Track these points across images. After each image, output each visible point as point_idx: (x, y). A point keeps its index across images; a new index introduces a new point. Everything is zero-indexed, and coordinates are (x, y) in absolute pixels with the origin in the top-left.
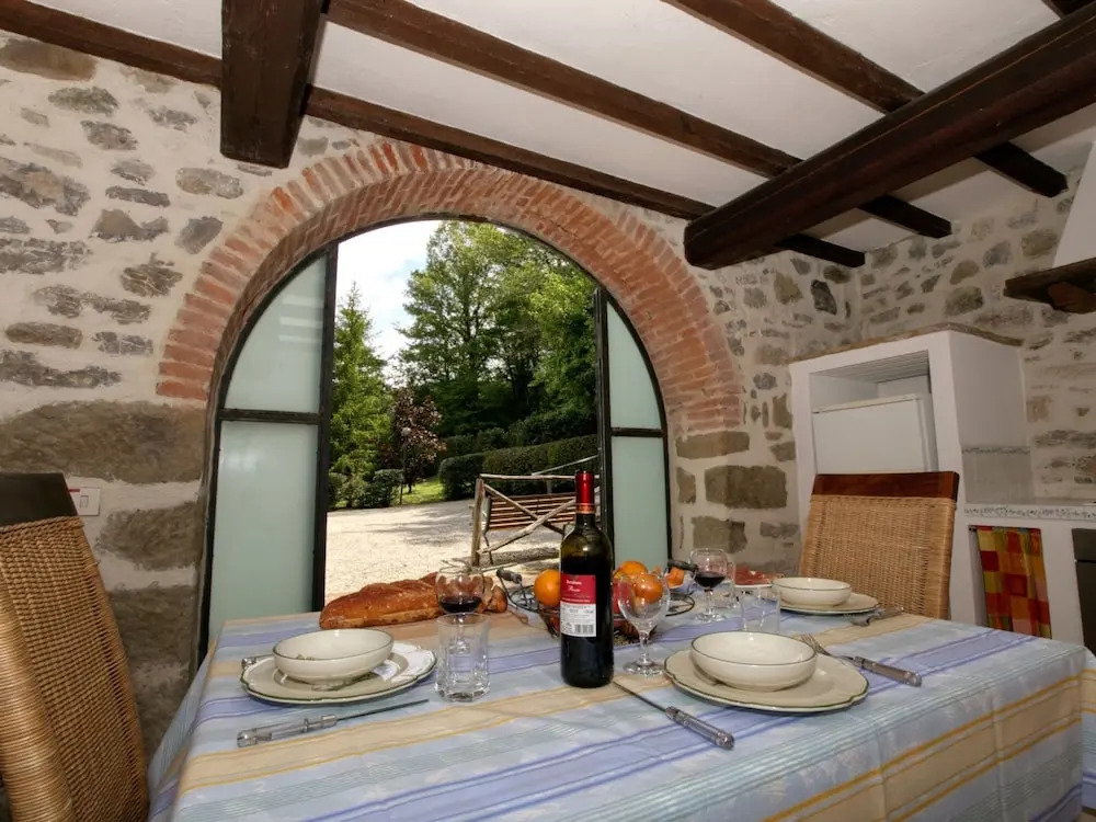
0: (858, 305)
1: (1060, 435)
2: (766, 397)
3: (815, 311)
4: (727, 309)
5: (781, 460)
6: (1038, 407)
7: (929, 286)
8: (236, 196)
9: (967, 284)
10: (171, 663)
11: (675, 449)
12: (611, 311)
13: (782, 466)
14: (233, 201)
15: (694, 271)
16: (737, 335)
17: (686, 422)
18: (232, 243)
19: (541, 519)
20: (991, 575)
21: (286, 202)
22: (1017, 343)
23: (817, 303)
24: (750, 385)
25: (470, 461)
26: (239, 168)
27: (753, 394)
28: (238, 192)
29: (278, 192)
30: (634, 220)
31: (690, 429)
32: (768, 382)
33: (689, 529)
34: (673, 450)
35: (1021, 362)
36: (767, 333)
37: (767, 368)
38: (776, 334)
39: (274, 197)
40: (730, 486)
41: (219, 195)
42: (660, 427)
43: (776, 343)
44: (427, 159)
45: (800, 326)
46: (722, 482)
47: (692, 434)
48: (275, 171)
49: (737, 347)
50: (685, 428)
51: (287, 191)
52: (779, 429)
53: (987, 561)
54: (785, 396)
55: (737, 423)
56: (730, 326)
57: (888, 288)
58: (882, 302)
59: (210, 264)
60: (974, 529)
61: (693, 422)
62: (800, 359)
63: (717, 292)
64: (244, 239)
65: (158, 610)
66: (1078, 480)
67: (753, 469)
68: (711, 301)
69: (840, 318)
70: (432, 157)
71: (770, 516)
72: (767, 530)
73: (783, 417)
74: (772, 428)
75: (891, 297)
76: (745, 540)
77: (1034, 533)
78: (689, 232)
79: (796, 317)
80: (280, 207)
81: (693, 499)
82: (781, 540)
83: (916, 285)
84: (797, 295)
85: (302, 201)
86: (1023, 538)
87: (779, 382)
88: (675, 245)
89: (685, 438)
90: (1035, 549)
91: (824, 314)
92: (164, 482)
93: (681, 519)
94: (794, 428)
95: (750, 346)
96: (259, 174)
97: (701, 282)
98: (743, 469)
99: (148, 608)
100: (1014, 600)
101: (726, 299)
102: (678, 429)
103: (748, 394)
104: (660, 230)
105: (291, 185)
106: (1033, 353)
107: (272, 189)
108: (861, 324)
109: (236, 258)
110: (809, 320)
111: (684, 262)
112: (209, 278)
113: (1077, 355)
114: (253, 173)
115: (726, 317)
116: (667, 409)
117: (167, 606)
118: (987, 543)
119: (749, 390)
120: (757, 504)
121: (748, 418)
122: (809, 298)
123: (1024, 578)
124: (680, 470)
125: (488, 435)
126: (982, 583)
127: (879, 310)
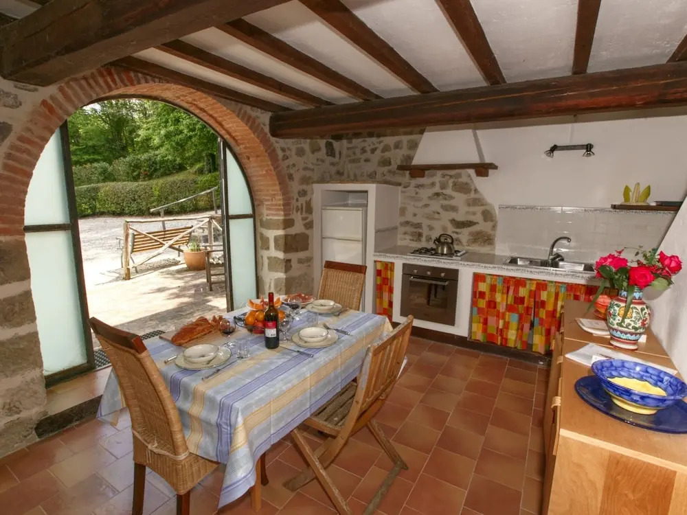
0: (344, 152)
1: (407, 223)
2: (303, 200)
3: (326, 157)
4: (287, 158)
5: (307, 229)
6: (403, 211)
7: (373, 151)
8: (18, 107)
9: (387, 154)
10: (34, 368)
11: (259, 223)
12: (228, 152)
13: (307, 232)
14: (15, 110)
15: (273, 139)
16: (292, 171)
17: (265, 212)
18: (21, 139)
19: (167, 244)
20: (379, 278)
21: (51, 109)
22: (399, 184)
23: (327, 153)
24: (296, 196)
25: (88, 190)
26: (16, 87)
27: (297, 200)
28: (18, 104)
29: (44, 103)
30: (245, 112)
31: (267, 215)
32: (303, 193)
33: (266, 262)
34: (258, 224)
35: (400, 192)
36: (305, 169)
37: (305, 187)
38: (309, 169)
39: (42, 107)
40: (286, 244)
41: (5, 106)
42: (251, 213)
43: (308, 174)
44: (134, 78)
45: (319, 165)
46: (282, 242)
47: (268, 218)
48: (40, 88)
49: (291, 177)
50: (265, 214)
51: (50, 102)
52: (307, 215)
53: (378, 273)
54: (310, 200)
55: (290, 214)
56: (288, 167)
57: (357, 147)
58: (354, 153)
59: (10, 154)
60: (375, 262)
61: (268, 212)
62: (318, 182)
63: (283, 150)
64: (28, 135)
65: (22, 346)
66: (411, 240)
67: (296, 235)
68: (280, 154)
69: (337, 159)
70: (137, 77)
71: (302, 255)
72: (300, 261)
73: (309, 210)
74: (304, 215)
75: (358, 151)
76: (291, 266)
77: (393, 264)
78: (271, 118)
79: (318, 160)
80: (48, 113)
81: (268, 248)
82: (306, 264)
83: (368, 149)
84: (319, 149)
85: (61, 108)
86: (389, 265)
87: (309, 193)
88: (264, 125)
89: (264, 219)
90: (392, 270)
91: (330, 158)
92: (10, 283)
93: (262, 257)
94: (314, 213)
95: (297, 177)
96: (29, 90)
97: (276, 145)
98: (291, 235)
99: (16, 346)
100: (384, 286)
101: (288, 153)
102: (261, 214)
103: (295, 200)
104: (258, 117)
105: (52, 98)
106: (404, 189)
107: (40, 101)
108: (345, 162)
109: (27, 149)
110: (323, 161)
111: (269, 135)
112: (10, 162)
113: (417, 193)
114: (26, 90)
115: (287, 162)
116: (256, 203)
117: (26, 343)
118: (379, 267)
119: (295, 198)
120: (297, 250)
121: (294, 211)
122: (324, 150)
123: (388, 279)
124: (262, 234)
125: (96, 168)
126: (375, 280)
127: (353, 157)
